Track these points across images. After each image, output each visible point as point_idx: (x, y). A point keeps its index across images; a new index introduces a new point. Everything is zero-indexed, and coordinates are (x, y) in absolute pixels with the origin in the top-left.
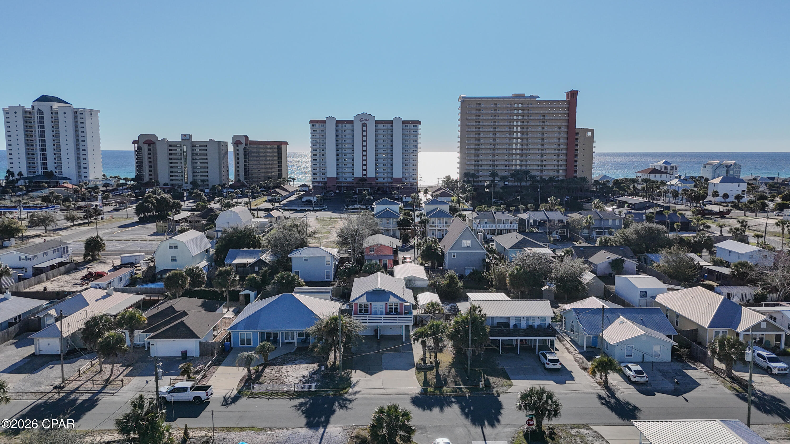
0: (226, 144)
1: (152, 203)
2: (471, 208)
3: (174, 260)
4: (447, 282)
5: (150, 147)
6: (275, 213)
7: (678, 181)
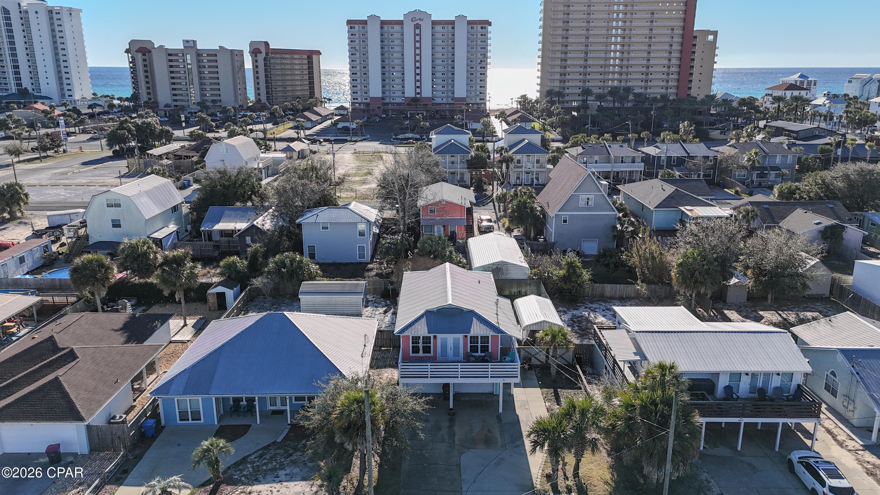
0: (241, 53)
1: (129, 131)
2: (559, 137)
3: (116, 224)
4: (562, 272)
5: (144, 57)
6: (297, 146)
7: (826, 100)
